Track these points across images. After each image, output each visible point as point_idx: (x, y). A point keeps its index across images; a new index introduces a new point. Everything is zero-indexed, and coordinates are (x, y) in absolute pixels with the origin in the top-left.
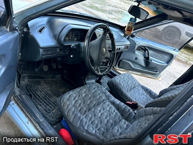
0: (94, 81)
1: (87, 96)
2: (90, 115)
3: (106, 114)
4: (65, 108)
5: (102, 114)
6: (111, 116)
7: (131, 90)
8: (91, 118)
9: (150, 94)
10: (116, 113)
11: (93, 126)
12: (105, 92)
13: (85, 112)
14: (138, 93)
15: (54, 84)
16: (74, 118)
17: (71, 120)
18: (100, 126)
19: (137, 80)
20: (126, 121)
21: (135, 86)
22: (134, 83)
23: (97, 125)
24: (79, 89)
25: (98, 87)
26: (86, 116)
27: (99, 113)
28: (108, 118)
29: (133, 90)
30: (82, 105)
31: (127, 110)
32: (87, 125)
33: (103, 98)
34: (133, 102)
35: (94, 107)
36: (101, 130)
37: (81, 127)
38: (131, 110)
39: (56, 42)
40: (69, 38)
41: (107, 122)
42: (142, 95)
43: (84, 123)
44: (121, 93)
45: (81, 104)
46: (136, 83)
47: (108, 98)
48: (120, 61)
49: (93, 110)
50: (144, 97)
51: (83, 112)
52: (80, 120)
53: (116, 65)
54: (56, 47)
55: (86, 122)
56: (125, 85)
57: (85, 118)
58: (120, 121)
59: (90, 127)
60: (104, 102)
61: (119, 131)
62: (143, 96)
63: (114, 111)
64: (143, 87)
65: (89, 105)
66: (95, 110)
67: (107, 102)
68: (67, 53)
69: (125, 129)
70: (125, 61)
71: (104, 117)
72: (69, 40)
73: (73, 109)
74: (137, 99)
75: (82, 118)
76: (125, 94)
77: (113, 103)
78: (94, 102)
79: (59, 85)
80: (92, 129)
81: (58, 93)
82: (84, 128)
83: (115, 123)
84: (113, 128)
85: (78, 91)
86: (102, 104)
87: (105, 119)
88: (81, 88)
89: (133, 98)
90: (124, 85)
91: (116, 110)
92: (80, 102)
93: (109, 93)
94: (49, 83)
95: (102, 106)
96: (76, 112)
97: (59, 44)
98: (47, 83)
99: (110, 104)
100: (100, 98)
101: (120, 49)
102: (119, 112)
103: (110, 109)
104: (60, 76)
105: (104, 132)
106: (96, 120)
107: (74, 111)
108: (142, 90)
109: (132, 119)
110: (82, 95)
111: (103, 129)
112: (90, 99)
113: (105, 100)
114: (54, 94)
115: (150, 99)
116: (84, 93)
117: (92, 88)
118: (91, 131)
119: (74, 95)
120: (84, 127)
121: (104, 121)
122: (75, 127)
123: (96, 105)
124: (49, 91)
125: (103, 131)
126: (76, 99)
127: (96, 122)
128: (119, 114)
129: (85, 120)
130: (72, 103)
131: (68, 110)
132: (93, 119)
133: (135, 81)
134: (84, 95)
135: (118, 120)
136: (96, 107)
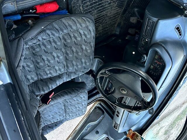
0: (94, 69)
1: (81, 50)
2: (59, 43)
3: (52, 62)
4: (80, 20)
5: (54, 57)
6: (47, 67)
7: (65, 106)
8: (55, 42)
9: (49, 127)
10: (47, 74)
11: (46, 42)
12: (76, 74)
13: (65, 40)
14: (57, 112)
15: (111, 23)
16: (64, 24)
17: (63, 20)
18: (43, 49)
19: (72, 119)
20: (33, 81)
21: (67, 114)
22: (71, 115)
23: (45, 46)
24: (92, 45)
25: (85, 68)
26: (60, 39)
27: (57, 55)
28: (46, 62)
29: (63, 108)
30: (74, 39)
31: (45, 88)
32: (50, 34)
33: (71, 68)
34: (50, 101)
35: (65, 52)
36: (37, 48)
37: (51, 27)
38: (43, 93)
39: (158, 41)
40: (156, 60)
41: (43, 59)
42: (53, 115)
43: (54, 32)
44: (67, 92)
45: (76, 39)
46: (70, 116)
47: (69, 74)
48: (103, 112)
49: (63, 50)
50: (49, 118)
51: (66, 37)
52: (59, 29)
53: (100, 104)
54: (151, 39)
55: (54, 35)
56: (73, 102)
57: (59, 37)
58: (37, 75)
59: (46, 36)
60: (66, 67)
61: (27, 67)
62: (51, 117)
63: (50, 73)
64: (61, 122)
65: (71, 47)
66: (62, 52)
67: (64, 70)
68: (139, 48)
69: (26, 76)
70: (101, 118)
71: (49, 58)
72: (154, 59)
73: (74, 28)
74: (51, 107)
75: (61, 32)
76: (63, 96)
77: (60, 77)
78: (71, 56)
79: (107, 27)
80: (44, 37)
81: (99, 22)
82: (48, 29)
83: (37, 67)
84: (33, 62)
85: (91, 43)
86: (65, 63)
87: (47, 58)
88: (93, 49)
89: (54, 104)
90: (74, 100)
91: (51, 76)
92: (79, 39)
93: (72, 78)
94: (115, 18)
95: (62, 63)
96: (69, 28)
97: (154, 44)
98: (116, 15)
99: (60, 73)
100: (73, 64)
101: (118, 116)
102: (47, 79)
103: (55, 69)
104: (118, 33)
105: (34, 50)
106: (51, 47)
107: (72, 28)
108: (58, 120)
109: (33, 88)
110: (85, 45)
111: (38, 50)
112: (77, 53)
113: (68, 70)
114: (100, 17)
115: (44, 124)
116: (86, 48)
117: (87, 61)
118: (42, 35)
119: (88, 36)
120: (50, 29)
121: (46, 56)
122: (54, 21)
123: (67, 56)
124: (106, 13)
125: (36, 49)
126: (84, 37)
127: (49, 47)
128: (45, 77)
129: (57, 35)
130: (82, 29)
131: (77, 21)
132: (53, 44)
133: (73, 116)
134: (84, 47)
135: (39, 73)
136: (65, 55)
